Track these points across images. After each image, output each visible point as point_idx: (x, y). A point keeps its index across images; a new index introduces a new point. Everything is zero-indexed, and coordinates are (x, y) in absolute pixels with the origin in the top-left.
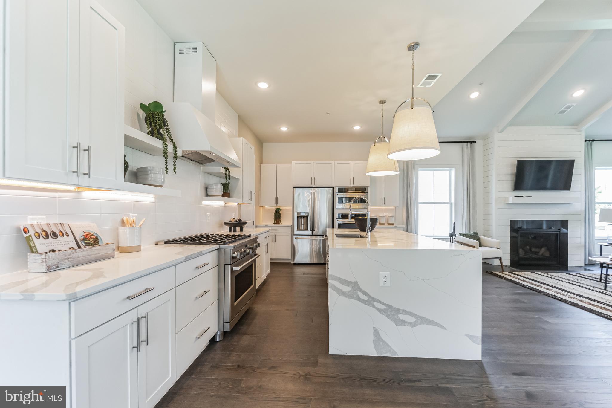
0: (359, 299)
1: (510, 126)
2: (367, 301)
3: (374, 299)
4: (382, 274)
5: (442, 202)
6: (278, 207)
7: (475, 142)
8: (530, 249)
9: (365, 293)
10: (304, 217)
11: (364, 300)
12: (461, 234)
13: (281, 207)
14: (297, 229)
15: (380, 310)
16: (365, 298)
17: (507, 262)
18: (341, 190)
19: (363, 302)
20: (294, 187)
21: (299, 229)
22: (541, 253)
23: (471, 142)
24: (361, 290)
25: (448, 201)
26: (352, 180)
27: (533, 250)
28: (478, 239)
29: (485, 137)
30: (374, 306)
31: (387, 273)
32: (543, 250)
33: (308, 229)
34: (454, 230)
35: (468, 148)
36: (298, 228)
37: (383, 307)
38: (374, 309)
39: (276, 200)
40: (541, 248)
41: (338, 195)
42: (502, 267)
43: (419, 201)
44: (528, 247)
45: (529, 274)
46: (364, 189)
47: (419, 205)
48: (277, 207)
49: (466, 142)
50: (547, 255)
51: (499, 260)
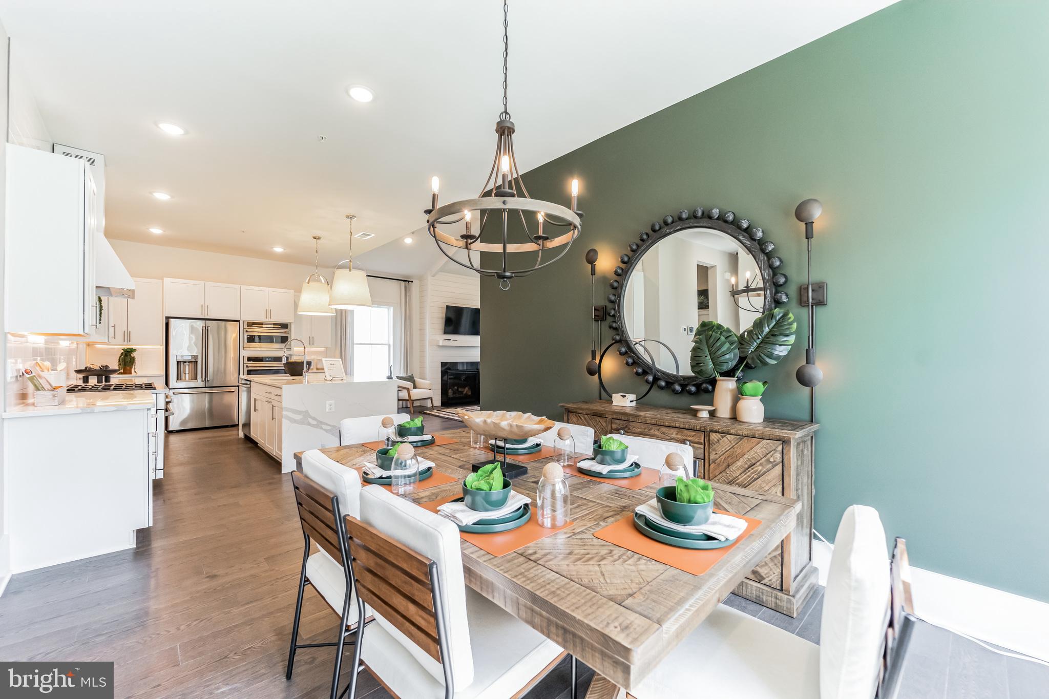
0: (309, 424)
1: (441, 271)
2: (316, 425)
3: (321, 422)
4: (328, 402)
5: (381, 343)
6: (130, 347)
7: (412, 282)
8: (458, 389)
9: (314, 419)
10: (190, 362)
11: (314, 425)
12: (398, 378)
13: (134, 347)
14: (177, 379)
15: (327, 431)
16: (314, 422)
17: (438, 402)
18: (251, 324)
19: (313, 426)
20: (168, 318)
21: (181, 380)
22: (465, 393)
23: (409, 281)
24: (311, 417)
25: (387, 343)
26: (268, 313)
27: (460, 390)
28: (414, 382)
29: (421, 278)
30: (322, 428)
31: (332, 402)
32: (467, 389)
33: (196, 379)
34: (391, 374)
35: (405, 287)
36: (179, 378)
37: (329, 428)
38: (321, 430)
39: (127, 336)
40: (465, 388)
41: (247, 331)
42: (433, 408)
43: (355, 342)
44: (456, 388)
45: (452, 410)
46: (285, 326)
47: (355, 346)
48: (126, 347)
49: (404, 281)
50: (470, 394)
51: (431, 400)
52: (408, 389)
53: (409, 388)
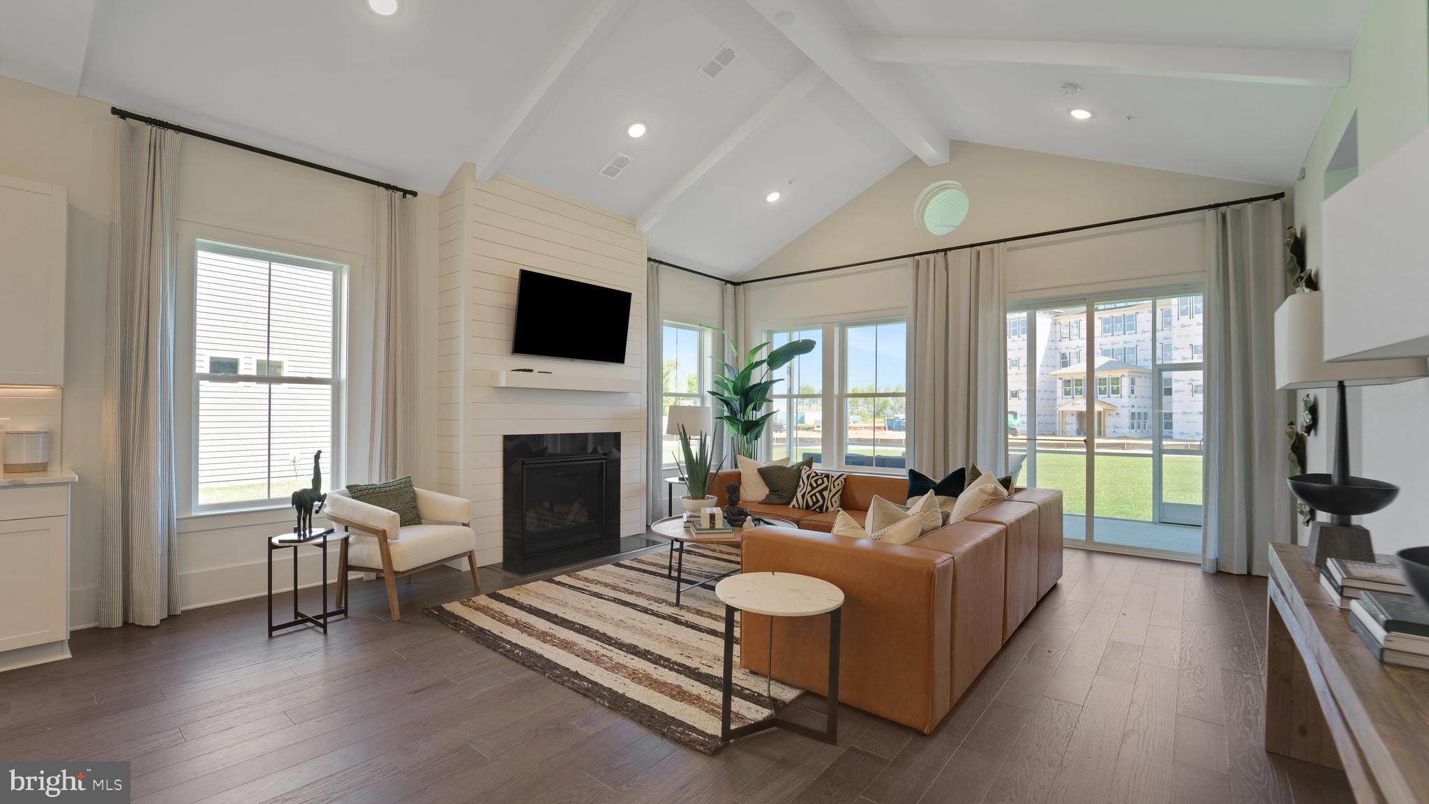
7: (414, 194)
8: (552, 509)
22: (571, 517)
23: (403, 191)
27: (558, 510)
28: (407, 504)
32: (576, 505)
35: (391, 206)
40: (571, 503)
44: (547, 504)
49: (388, 187)
50: (584, 520)
51: (470, 558)
52: (383, 536)
53: (384, 531)
